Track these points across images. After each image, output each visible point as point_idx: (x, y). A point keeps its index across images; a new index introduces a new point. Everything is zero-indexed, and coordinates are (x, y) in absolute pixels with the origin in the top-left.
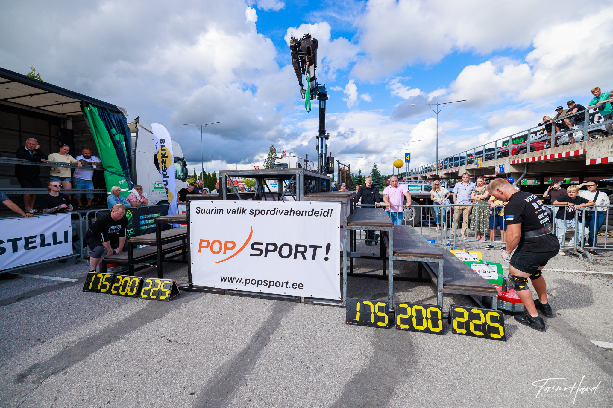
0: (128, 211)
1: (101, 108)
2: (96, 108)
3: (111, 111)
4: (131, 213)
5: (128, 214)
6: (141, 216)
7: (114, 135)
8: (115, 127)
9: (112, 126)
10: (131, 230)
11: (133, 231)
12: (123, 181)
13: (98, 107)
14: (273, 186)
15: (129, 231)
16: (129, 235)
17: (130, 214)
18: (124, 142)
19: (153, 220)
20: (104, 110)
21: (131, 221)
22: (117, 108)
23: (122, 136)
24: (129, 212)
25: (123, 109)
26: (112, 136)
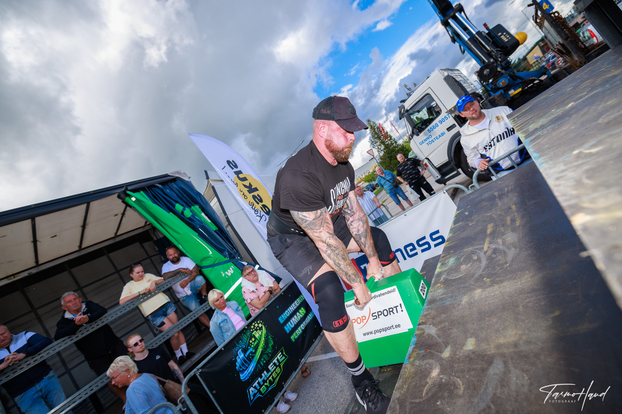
0: (254, 326)
1: (148, 187)
2: (142, 192)
3: (163, 183)
4: (260, 325)
5: (256, 330)
6: (280, 319)
7: (182, 213)
8: (177, 202)
9: (174, 203)
10: (279, 356)
11: (283, 355)
12: (231, 269)
13: (143, 189)
14: (427, 142)
15: (278, 360)
16: (280, 367)
17: (261, 329)
18: (203, 214)
19: (302, 309)
20: (153, 189)
21: (268, 339)
22: (169, 176)
23: (196, 208)
24: (256, 325)
25: (178, 172)
26: (181, 216)
